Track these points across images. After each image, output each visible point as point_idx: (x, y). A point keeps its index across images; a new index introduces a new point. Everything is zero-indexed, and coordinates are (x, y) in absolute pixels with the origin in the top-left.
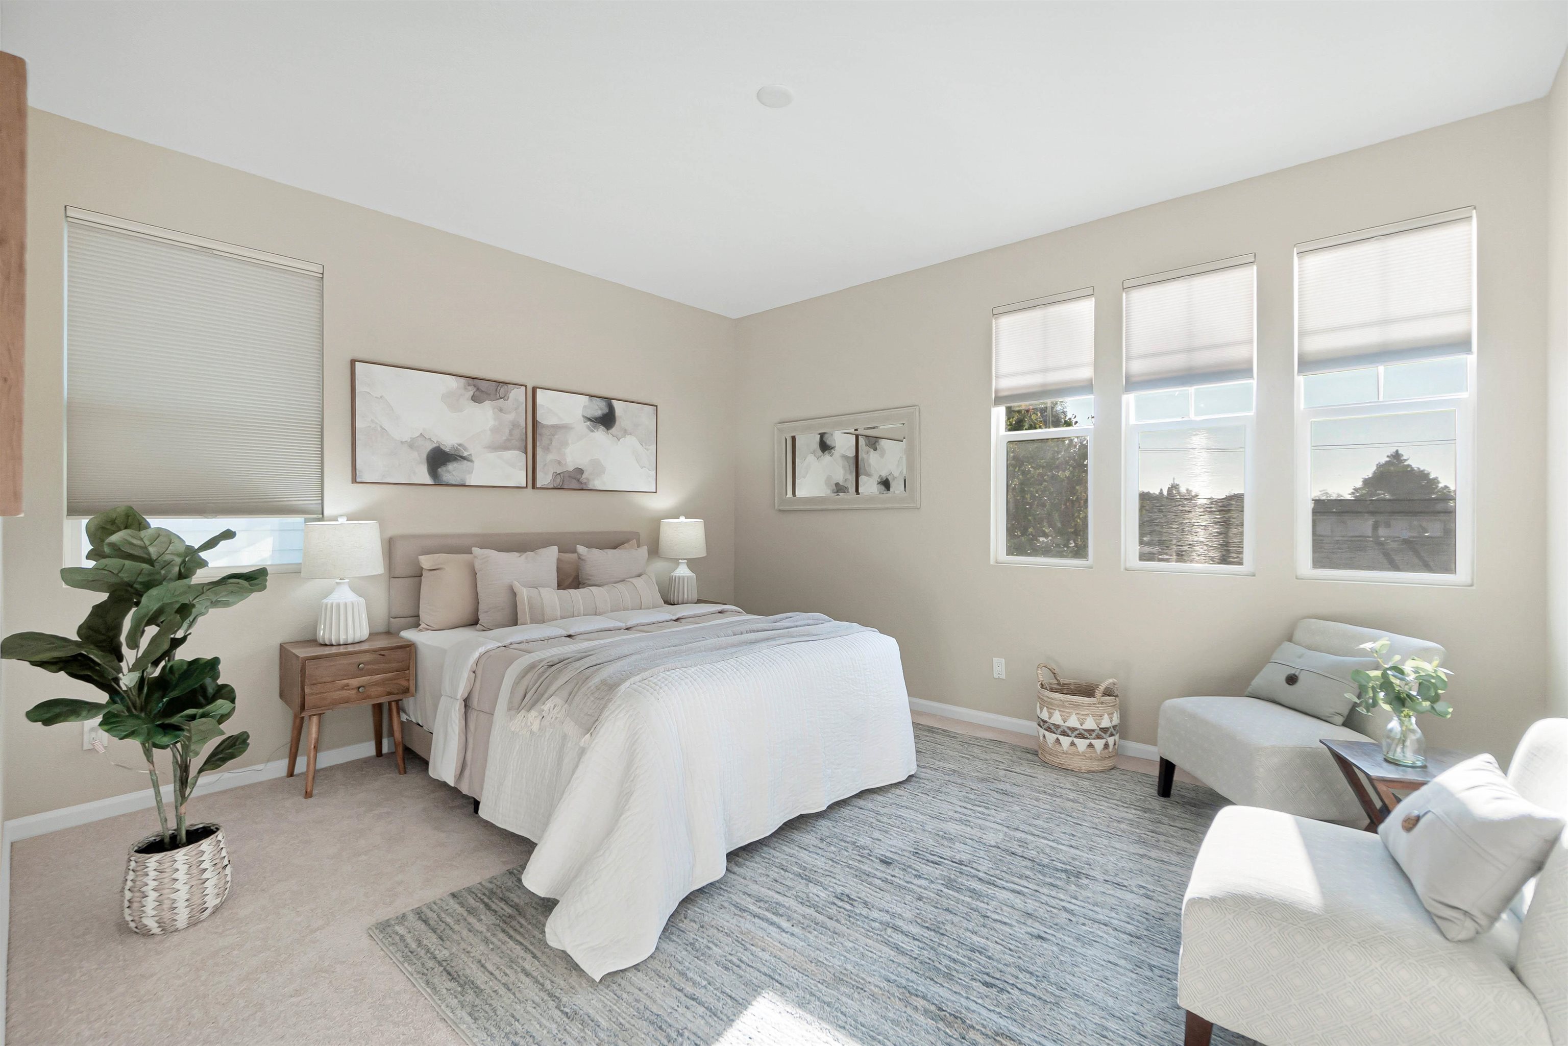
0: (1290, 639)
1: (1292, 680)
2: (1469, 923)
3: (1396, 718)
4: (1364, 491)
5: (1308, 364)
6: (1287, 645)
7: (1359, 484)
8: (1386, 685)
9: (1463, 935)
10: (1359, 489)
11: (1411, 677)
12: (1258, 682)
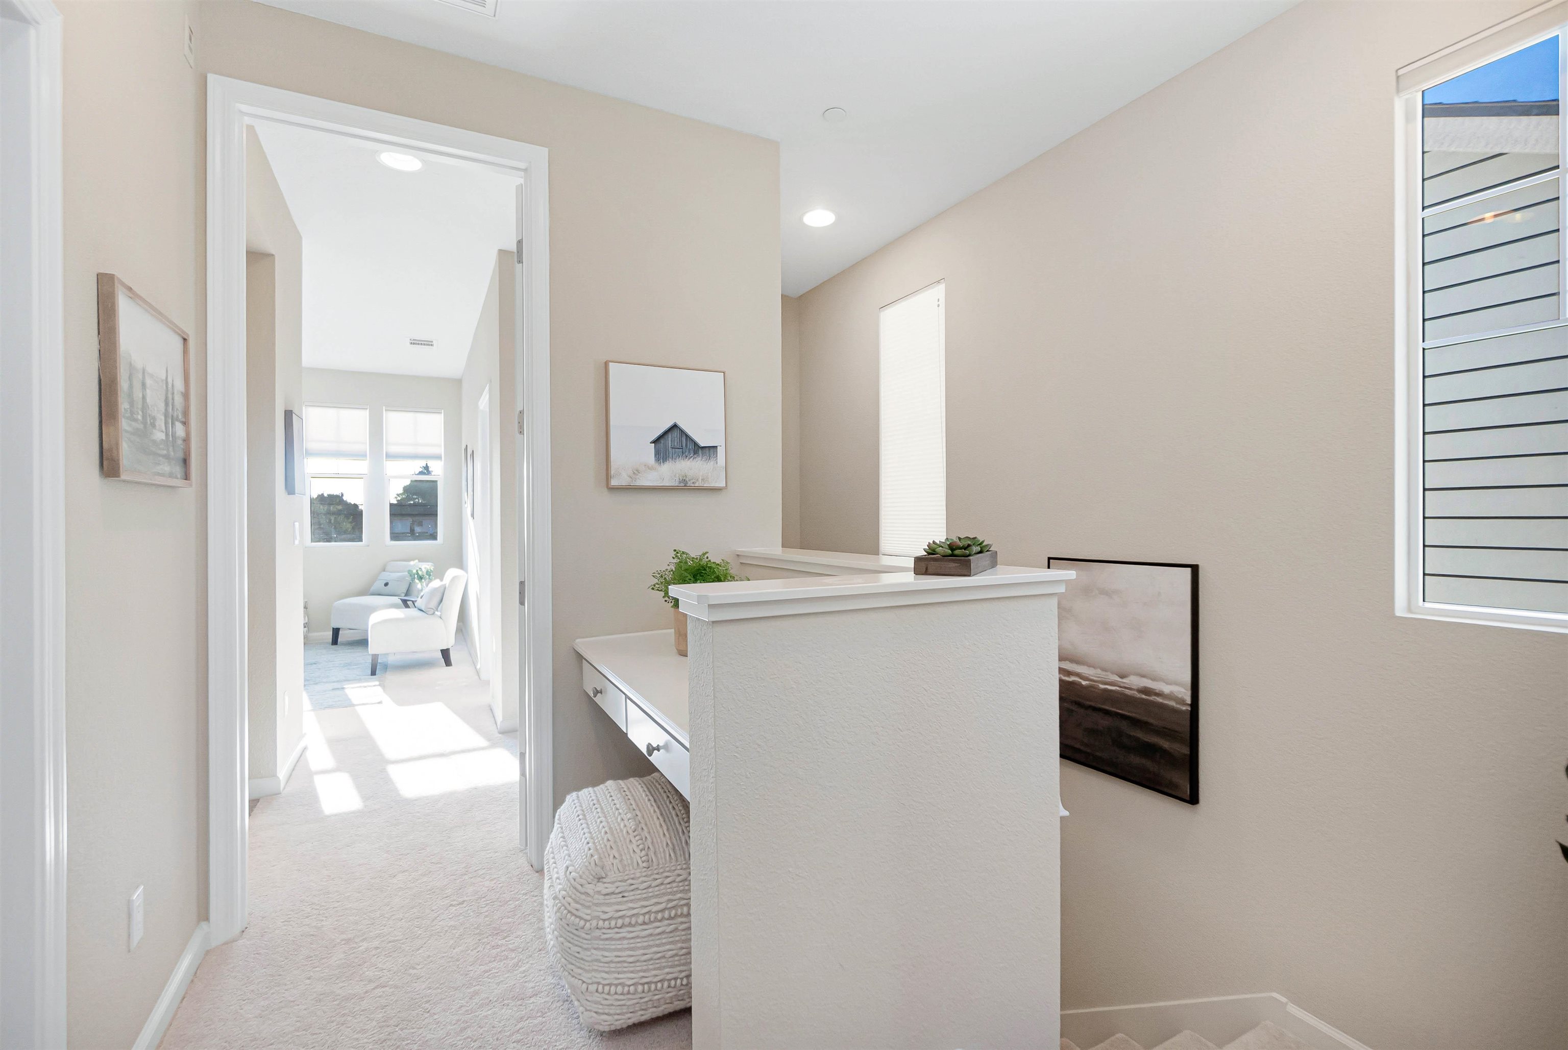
0: (384, 571)
1: (386, 584)
2: (433, 610)
3: (420, 584)
4: (404, 496)
5: (389, 456)
6: (384, 573)
7: (401, 491)
8: (418, 574)
9: (431, 613)
10: (401, 494)
11: (423, 570)
12: (373, 589)
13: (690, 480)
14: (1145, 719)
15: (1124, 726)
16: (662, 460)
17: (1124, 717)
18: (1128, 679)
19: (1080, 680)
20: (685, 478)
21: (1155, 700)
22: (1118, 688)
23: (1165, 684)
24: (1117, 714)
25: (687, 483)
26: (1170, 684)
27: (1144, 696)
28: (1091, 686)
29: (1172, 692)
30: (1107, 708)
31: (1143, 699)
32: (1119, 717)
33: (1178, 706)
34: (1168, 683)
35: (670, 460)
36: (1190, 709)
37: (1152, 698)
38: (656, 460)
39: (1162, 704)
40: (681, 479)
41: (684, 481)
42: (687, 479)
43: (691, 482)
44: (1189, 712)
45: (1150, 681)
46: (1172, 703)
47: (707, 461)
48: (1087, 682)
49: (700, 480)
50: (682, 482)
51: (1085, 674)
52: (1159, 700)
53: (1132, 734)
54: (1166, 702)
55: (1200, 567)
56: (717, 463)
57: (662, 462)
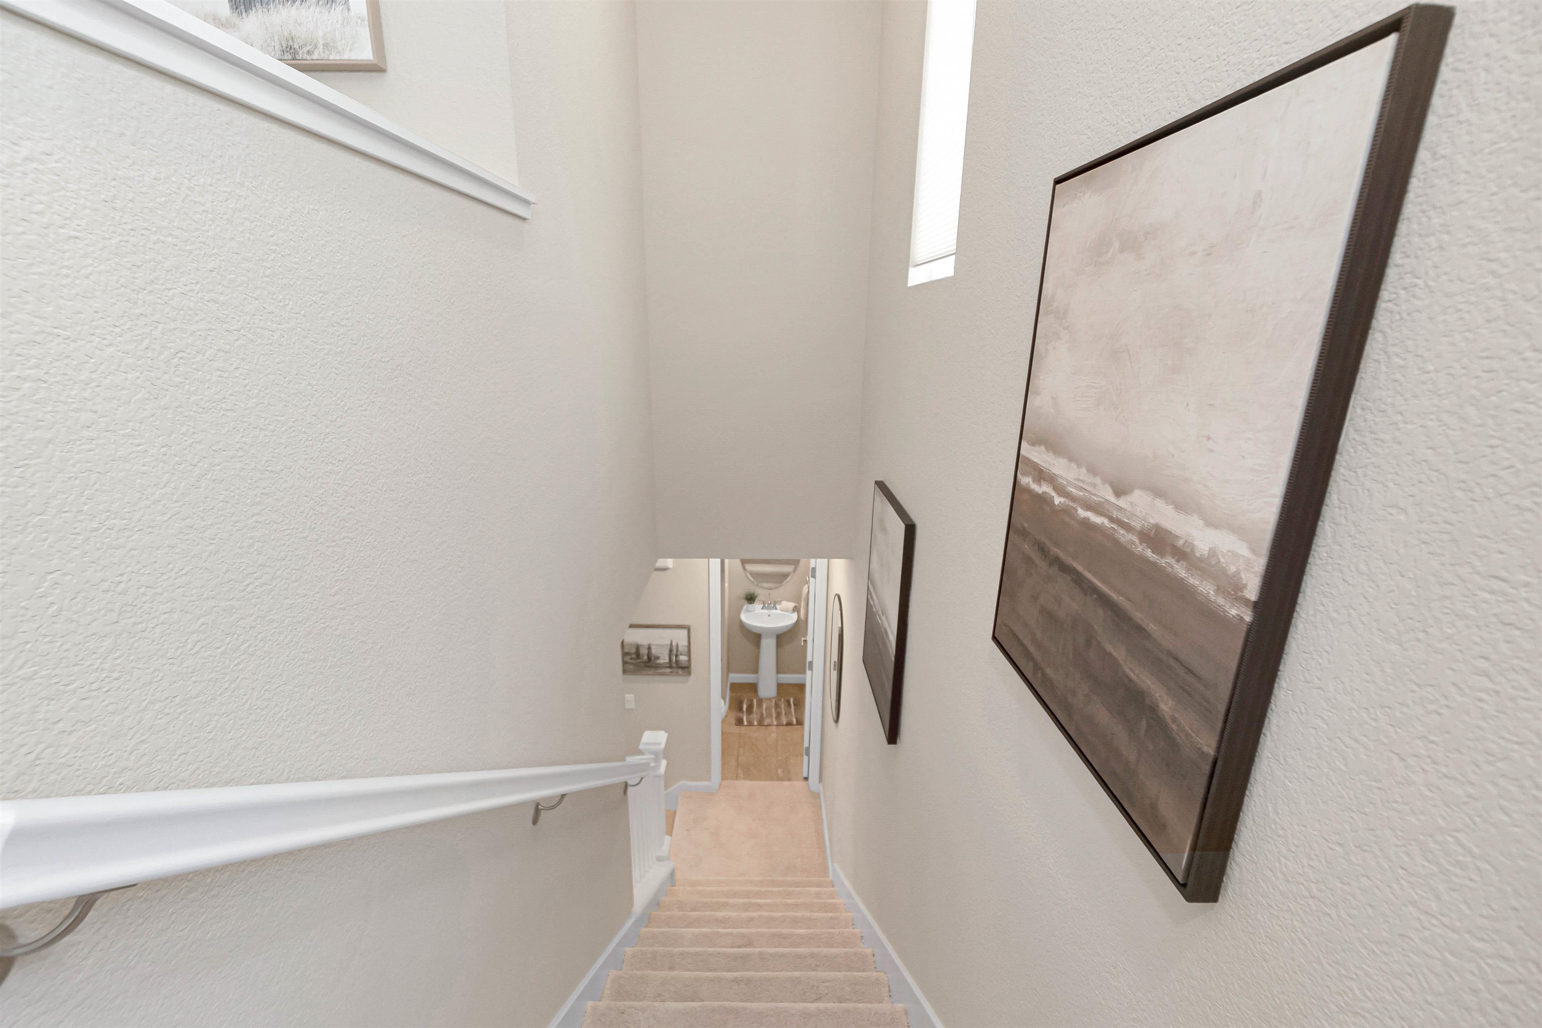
13: (301, 47)
14: (1138, 616)
15: (1098, 619)
16: (242, 7)
17: (1105, 601)
18: (1129, 498)
19: (1053, 494)
20: (290, 43)
21: (1169, 569)
22: (1106, 522)
23: (1201, 522)
24: (1094, 590)
25: (295, 53)
26: (1216, 526)
27: (1149, 553)
28: (1066, 511)
29: (1213, 552)
30: (1079, 568)
31: (1146, 561)
32: (1095, 596)
33: (1221, 601)
34: (1211, 524)
35: (258, 5)
36: (1248, 618)
37: (1166, 561)
38: (231, 7)
39: (1180, 582)
40: (284, 46)
41: (291, 48)
42: (296, 46)
43: (305, 50)
44: (1244, 628)
45: (1169, 510)
46: (1206, 588)
47: (328, 6)
48: (1062, 500)
49: (321, 47)
50: (287, 52)
51: (1062, 478)
52: (1180, 570)
53: (1109, 648)
54: (1193, 581)
55: (1457, 20)
56: (349, 10)
57: (243, 10)
